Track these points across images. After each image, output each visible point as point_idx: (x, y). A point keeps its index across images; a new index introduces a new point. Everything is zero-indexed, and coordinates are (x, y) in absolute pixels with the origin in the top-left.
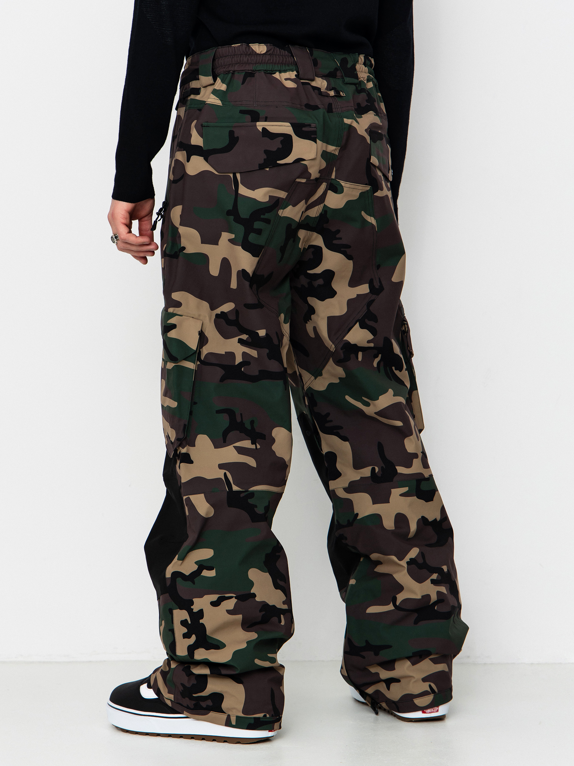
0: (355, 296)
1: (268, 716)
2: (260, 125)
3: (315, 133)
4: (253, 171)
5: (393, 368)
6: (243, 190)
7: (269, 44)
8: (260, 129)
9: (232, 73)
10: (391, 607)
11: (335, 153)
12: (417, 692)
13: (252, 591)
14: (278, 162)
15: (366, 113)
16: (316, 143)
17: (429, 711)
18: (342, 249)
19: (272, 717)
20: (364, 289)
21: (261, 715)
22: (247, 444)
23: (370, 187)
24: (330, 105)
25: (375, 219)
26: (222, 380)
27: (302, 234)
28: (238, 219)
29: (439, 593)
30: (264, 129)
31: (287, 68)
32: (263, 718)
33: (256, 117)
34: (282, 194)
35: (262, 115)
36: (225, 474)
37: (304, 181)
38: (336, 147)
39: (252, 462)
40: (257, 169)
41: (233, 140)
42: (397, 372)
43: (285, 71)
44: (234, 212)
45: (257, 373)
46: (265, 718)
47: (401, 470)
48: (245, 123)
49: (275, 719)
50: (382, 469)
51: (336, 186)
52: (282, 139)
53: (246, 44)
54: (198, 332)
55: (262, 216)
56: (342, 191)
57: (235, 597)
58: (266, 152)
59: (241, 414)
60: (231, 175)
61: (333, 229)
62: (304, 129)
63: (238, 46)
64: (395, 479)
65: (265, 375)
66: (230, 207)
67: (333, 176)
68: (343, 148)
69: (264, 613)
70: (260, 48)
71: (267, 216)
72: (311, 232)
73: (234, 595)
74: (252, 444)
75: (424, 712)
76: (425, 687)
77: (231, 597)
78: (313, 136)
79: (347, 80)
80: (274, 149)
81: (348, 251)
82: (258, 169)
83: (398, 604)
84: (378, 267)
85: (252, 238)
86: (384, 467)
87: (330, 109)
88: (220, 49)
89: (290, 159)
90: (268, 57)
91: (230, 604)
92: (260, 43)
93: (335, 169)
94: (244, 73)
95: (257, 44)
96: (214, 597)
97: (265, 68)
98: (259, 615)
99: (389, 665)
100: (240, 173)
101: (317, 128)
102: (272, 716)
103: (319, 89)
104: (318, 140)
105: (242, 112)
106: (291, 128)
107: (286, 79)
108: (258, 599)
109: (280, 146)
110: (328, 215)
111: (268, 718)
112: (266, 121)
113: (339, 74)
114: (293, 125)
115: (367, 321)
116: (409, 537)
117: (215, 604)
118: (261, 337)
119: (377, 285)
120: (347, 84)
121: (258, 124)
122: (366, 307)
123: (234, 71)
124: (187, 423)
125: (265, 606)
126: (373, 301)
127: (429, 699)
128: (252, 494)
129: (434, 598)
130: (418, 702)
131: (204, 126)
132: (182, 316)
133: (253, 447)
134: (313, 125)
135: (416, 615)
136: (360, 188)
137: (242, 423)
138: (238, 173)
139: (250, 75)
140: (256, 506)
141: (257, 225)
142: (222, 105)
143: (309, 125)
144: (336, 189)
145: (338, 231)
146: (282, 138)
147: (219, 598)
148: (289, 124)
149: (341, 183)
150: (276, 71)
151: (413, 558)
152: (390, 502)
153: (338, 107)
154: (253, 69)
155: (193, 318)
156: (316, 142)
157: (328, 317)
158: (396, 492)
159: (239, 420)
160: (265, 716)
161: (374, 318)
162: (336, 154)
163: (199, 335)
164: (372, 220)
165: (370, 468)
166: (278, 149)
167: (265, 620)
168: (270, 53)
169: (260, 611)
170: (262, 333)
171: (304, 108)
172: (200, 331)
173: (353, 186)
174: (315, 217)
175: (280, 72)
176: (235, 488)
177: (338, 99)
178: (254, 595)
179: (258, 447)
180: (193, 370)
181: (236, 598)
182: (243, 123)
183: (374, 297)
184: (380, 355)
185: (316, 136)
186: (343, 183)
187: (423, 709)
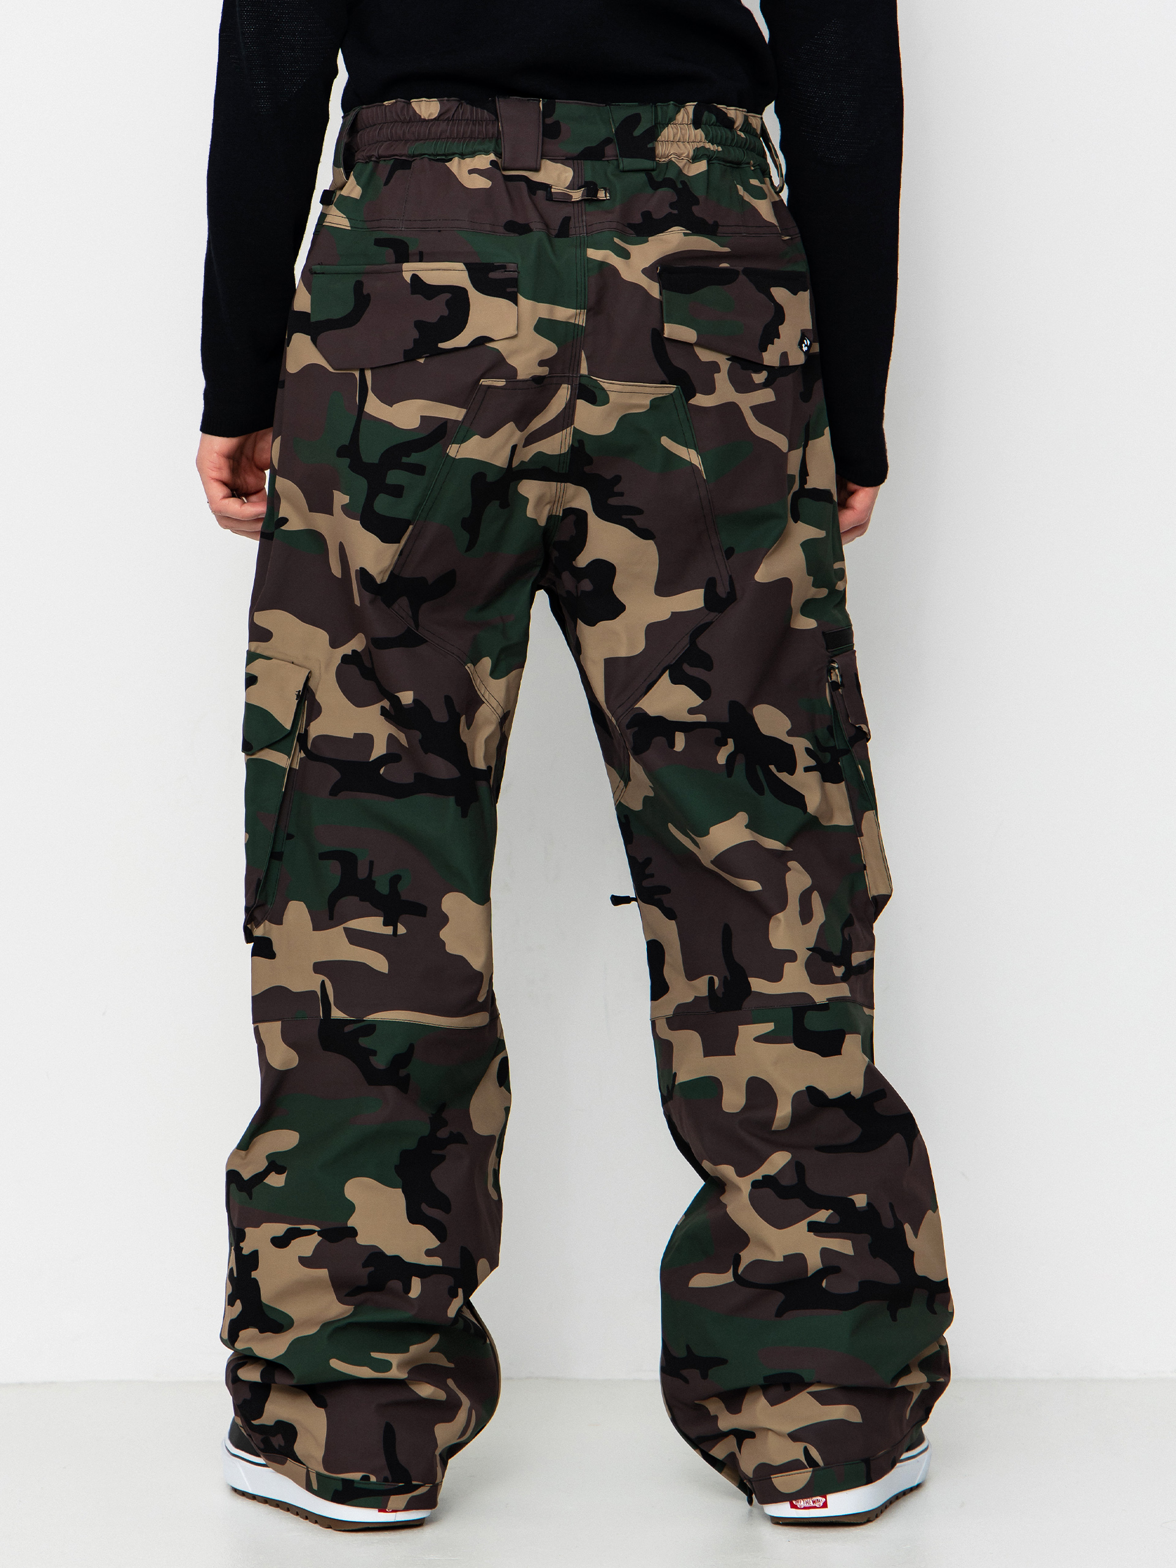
0: (667, 616)
1: (373, 1479)
2: (409, 269)
3: (514, 282)
4: (396, 364)
5: (772, 767)
6: (374, 406)
7: (446, 98)
8: (407, 277)
9: (375, 161)
10: (727, 1278)
11: (577, 322)
12: (778, 1460)
13: (350, 1223)
14: (441, 345)
15: (662, 232)
16: (516, 304)
17: (802, 1503)
18: (624, 517)
19: (383, 1482)
20: (692, 600)
21: (356, 1476)
22: (373, 924)
23: (676, 388)
24: (566, 221)
25: (697, 454)
26: (335, 791)
27: (530, 489)
28: (358, 466)
29: (825, 1252)
30: (415, 277)
31: (477, 147)
32: (360, 1483)
33: (403, 254)
34: (455, 413)
35: (412, 249)
36: (323, 983)
37: (501, 383)
38: (577, 309)
39: (379, 963)
40: (401, 361)
41: (362, 301)
42: (784, 776)
43: (473, 154)
44: (350, 451)
45: (409, 779)
46: (365, 1484)
47: (758, 985)
48: (384, 266)
49: (392, 1487)
50: (725, 982)
51: (592, 389)
52: (448, 298)
53: (403, 100)
54: (297, 693)
55: (405, 460)
56: (605, 400)
57: (318, 1232)
58: (419, 325)
59: (371, 863)
60: (357, 374)
61: (608, 475)
62: (492, 275)
63: (393, 104)
64: (748, 1003)
65: (425, 784)
66: (346, 441)
67: (584, 370)
68: (593, 312)
69: (371, 1269)
70: (427, 108)
71: (415, 458)
72: (559, 484)
73: (318, 1229)
74: (386, 924)
75: (793, 1506)
76: (796, 1451)
77: (311, 1232)
78: (509, 290)
79: (627, 163)
80: (433, 319)
81: (639, 520)
82: (403, 360)
83: (740, 1270)
84: (729, 553)
85: (383, 504)
86: (729, 979)
87: (564, 230)
88: (364, 111)
89: (462, 340)
90: (443, 126)
91: (307, 1245)
92: (429, 96)
93: (583, 355)
94: (392, 162)
95: (424, 99)
96: (279, 1229)
97: (431, 151)
98: (363, 1274)
99: (734, 1400)
100: (372, 369)
101: (519, 273)
102: (386, 1480)
103: (546, 187)
104: (521, 298)
105: (379, 242)
106: (466, 274)
107: (471, 172)
108: (361, 1240)
109: (446, 313)
110: (588, 449)
111: (373, 1483)
112: (421, 261)
113: (610, 150)
114: (470, 268)
115: (687, 668)
116: (773, 1129)
117: (280, 1242)
118: (405, 707)
119: (722, 590)
120: (624, 171)
121: (406, 266)
122: (687, 640)
123: (379, 157)
124: (262, 877)
125: (375, 1256)
126: (707, 625)
127: (801, 1478)
128: (372, 1027)
129: (814, 1263)
130: (783, 1482)
131: (315, 273)
132: (271, 659)
133: (389, 930)
134: (511, 266)
135: (779, 1297)
136: (648, 390)
137: (369, 882)
138: (368, 369)
139: (403, 164)
140: (374, 1053)
141: (394, 477)
142: (350, 228)
143: (503, 267)
144: (595, 396)
145: (617, 479)
146: (448, 296)
147: (289, 1230)
148: (461, 266)
149: (601, 383)
150: (454, 154)
151: (770, 1176)
152: (736, 1052)
153: (581, 224)
154: (410, 152)
155: (293, 663)
156: (516, 302)
157: (606, 660)
158: (748, 1032)
159: (362, 873)
160: (365, 1478)
161: (706, 662)
162: (581, 324)
163: (297, 699)
164: (692, 457)
165: (706, 978)
166: (442, 318)
167: (376, 1284)
168: (449, 118)
169: (365, 1265)
170: (407, 697)
171: (502, 230)
172: (300, 691)
173: (629, 389)
174: (560, 454)
175: (463, 156)
176: (337, 1014)
177: (590, 208)
178: (353, 1232)
179: (402, 930)
180: (286, 769)
181: (320, 1234)
182: (380, 265)
183: (712, 615)
184: (730, 741)
185: (515, 290)
186: (606, 384)
187: (791, 1498)
